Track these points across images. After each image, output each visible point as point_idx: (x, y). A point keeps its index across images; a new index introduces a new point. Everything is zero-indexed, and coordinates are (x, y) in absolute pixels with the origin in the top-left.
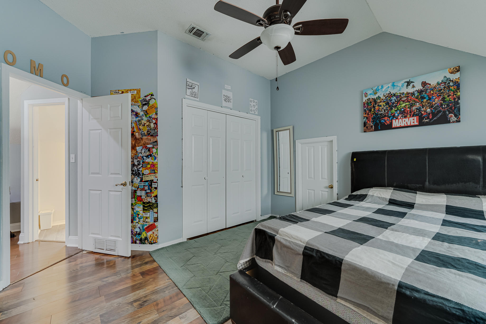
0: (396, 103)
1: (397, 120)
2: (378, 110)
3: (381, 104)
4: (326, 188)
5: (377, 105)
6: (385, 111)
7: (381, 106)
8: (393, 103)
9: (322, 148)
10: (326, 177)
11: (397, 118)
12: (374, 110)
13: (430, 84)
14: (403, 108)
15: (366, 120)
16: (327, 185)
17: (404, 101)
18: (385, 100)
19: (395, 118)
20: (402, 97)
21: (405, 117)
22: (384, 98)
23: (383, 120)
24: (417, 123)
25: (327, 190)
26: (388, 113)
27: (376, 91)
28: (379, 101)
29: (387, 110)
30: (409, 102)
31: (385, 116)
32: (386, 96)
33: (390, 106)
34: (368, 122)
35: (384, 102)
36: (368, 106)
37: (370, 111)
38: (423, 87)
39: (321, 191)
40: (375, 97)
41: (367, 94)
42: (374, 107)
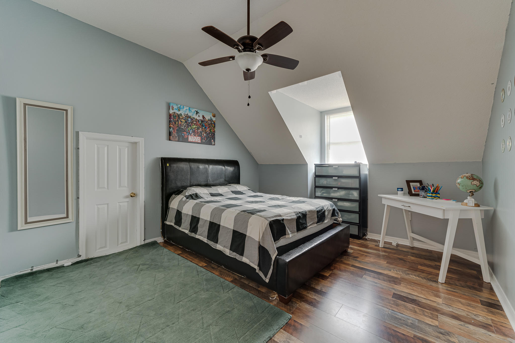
0: (191, 123)
1: (191, 136)
2: (181, 125)
3: (182, 120)
4: (127, 197)
5: (180, 120)
6: (184, 127)
7: (182, 122)
8: (189, 123)
9: (120, 150)
10: (126, 185)
11: (191, 135)
12: (178, 123)
13: (206, 119)
14: (194, 129)
15: (172, 130)
16: (128, 193)
17: (194, 124)
18: (185, 119)
19: (190, 135)
20: (193, 120)
21: (195, 136)
22: (184, 116)
23: (183, 134)
24: (200, 142)
25: (127, 200)
26: (186, 129)
27: (179, 108)
28: (181, 117)
29: (186, 127)
30: (197, 126)
31: (185, 131)
32: (185, 115)
33: (187, 124)
34: (174, 132)
35: (184, 120)
36: (174, 118)
37: (176, 123)
38: (203, 119)
39: (118, 203)
40: (179, 113)
41: (173, 107)
42: (178, 121)
